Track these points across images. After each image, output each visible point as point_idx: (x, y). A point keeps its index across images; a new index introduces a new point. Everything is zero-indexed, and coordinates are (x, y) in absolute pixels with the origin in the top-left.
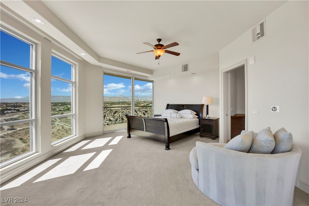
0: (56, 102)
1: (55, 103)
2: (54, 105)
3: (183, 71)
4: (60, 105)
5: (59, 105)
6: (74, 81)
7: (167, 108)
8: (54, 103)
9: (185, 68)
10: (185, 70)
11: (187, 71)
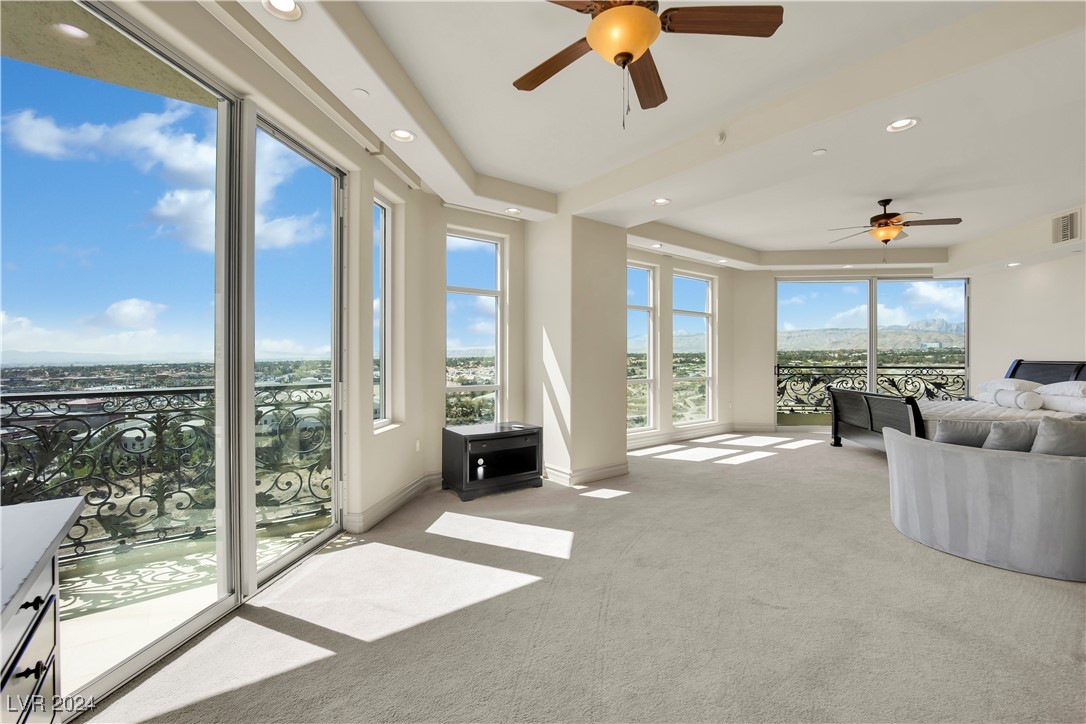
0: (687, 352)
1: (687, 356)
2: (681, 362)
3: (1056, 240)
4: (698, 363)
5: (694, 362)
6: (710, 312)
7: (1013, 374)
8: (682, 355)
9: (1065, 228)
10: (1065, 237)
11: (1072, 237)
